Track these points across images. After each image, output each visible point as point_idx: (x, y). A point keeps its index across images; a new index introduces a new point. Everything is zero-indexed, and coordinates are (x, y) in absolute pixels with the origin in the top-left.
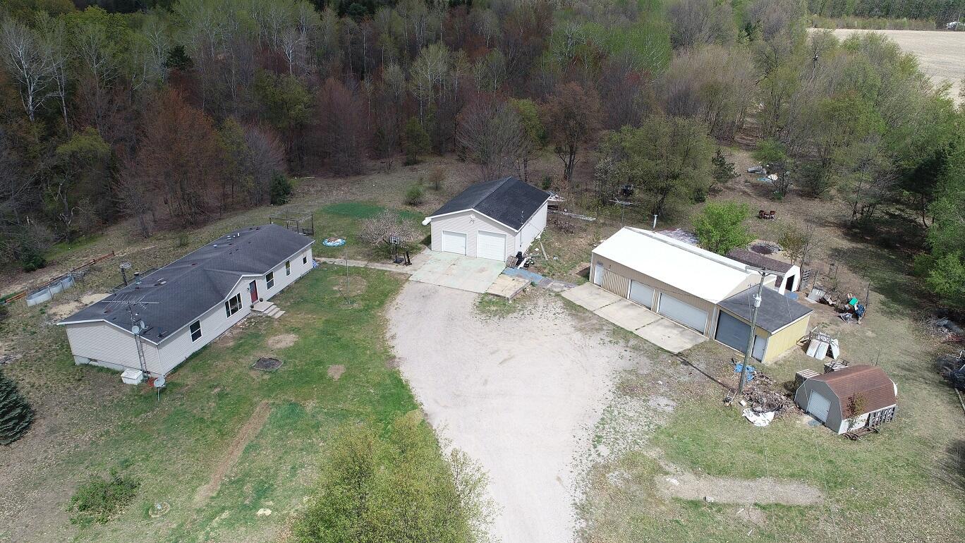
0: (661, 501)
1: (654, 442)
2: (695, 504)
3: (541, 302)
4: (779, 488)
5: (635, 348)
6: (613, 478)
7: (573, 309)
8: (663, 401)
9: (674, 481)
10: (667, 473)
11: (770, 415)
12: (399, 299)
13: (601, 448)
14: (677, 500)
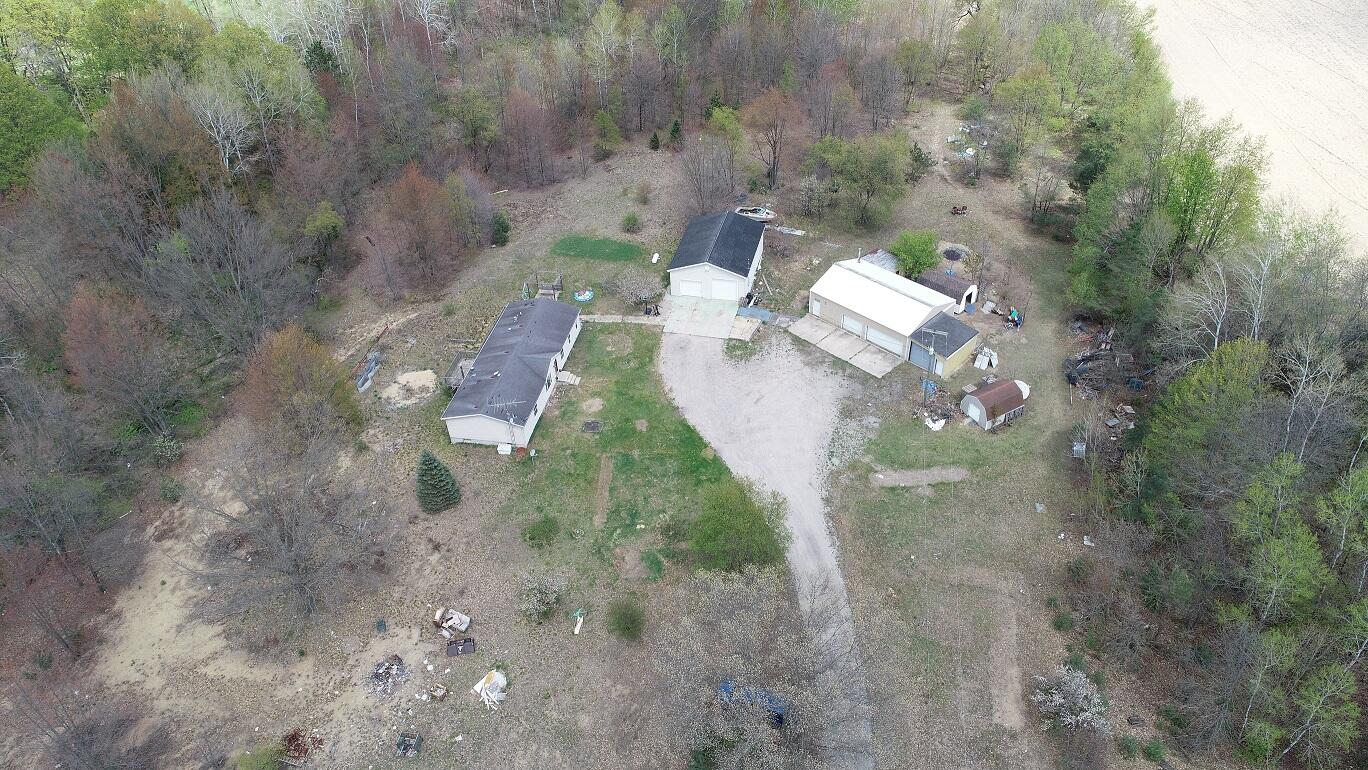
0: (873, 490)
1: (867, 451)
2: (893, 489)
3: (774, 340)
4: (944, 472)
5: (851, 377)
6: (844, 479)
7: (800, 343)
8: (872, 419)
9: (881, 476)
10: (876, 472)
11: (943, 422)
12: (662, 352)
13: (834, 460)
14: (883, 488)
